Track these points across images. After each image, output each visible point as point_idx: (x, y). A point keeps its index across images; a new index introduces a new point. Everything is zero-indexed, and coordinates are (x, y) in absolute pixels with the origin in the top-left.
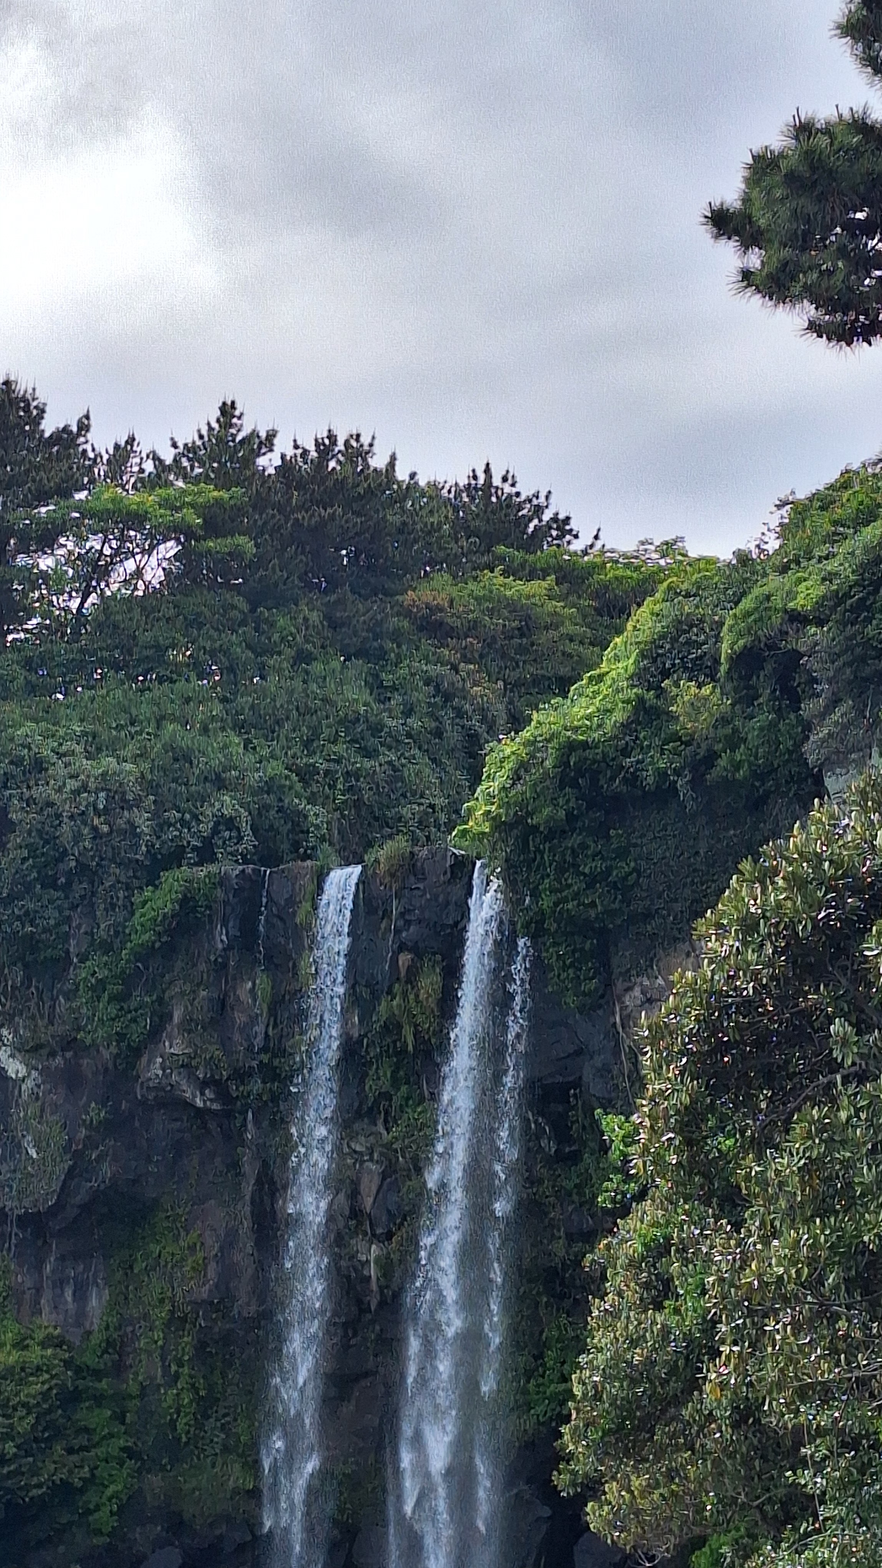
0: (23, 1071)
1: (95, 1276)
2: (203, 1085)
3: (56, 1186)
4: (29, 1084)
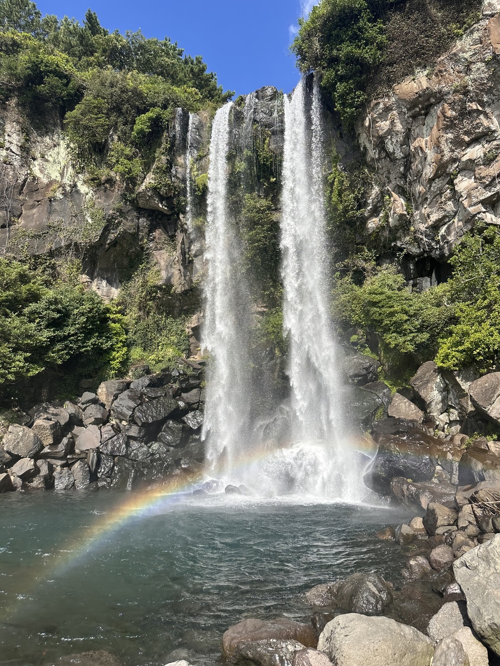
0: (87, 190)
1: (115, 280)
2: (162, 198)
3: (100, 233)
4: (90, 195)
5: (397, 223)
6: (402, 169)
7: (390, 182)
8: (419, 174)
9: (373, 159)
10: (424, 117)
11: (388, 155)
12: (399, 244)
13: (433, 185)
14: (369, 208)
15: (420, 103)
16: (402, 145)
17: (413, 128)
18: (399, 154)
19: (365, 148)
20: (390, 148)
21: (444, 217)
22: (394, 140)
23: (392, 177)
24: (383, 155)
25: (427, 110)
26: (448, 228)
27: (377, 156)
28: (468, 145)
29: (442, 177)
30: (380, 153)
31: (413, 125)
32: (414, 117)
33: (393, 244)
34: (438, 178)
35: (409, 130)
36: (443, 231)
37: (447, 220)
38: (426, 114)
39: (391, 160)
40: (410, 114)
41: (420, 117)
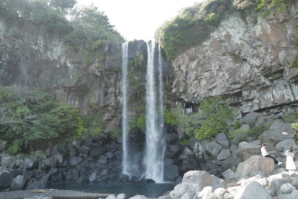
0: (70, 66)
4: (71, 68)
5: (182, 91)
6: (185, 75)
7: (181, 78)
8: (190, 78)
9: (176, 71)
11: (181, 70)
12: (182, 97)
13: (194, 82)
14: (173, 85)
15: (192, 58)
16: (185, 68)
17: (190, 64)
18: (184, 71)
19: (174, 67)
20: (182, 69)
22: (183, 67)
23: (181, 77)
24: (179, 70)
25: (194, 60)
26: (198, 95)
29: (197, 80)
30: (178, 69)
32: (190, 61)
33: (180, 97)
35: (188, 65)
36: (196, 95)
37: (197, 92)
38: (193, 61)
39: (182, 72)
40: (189, 60)
41: (192, 61)
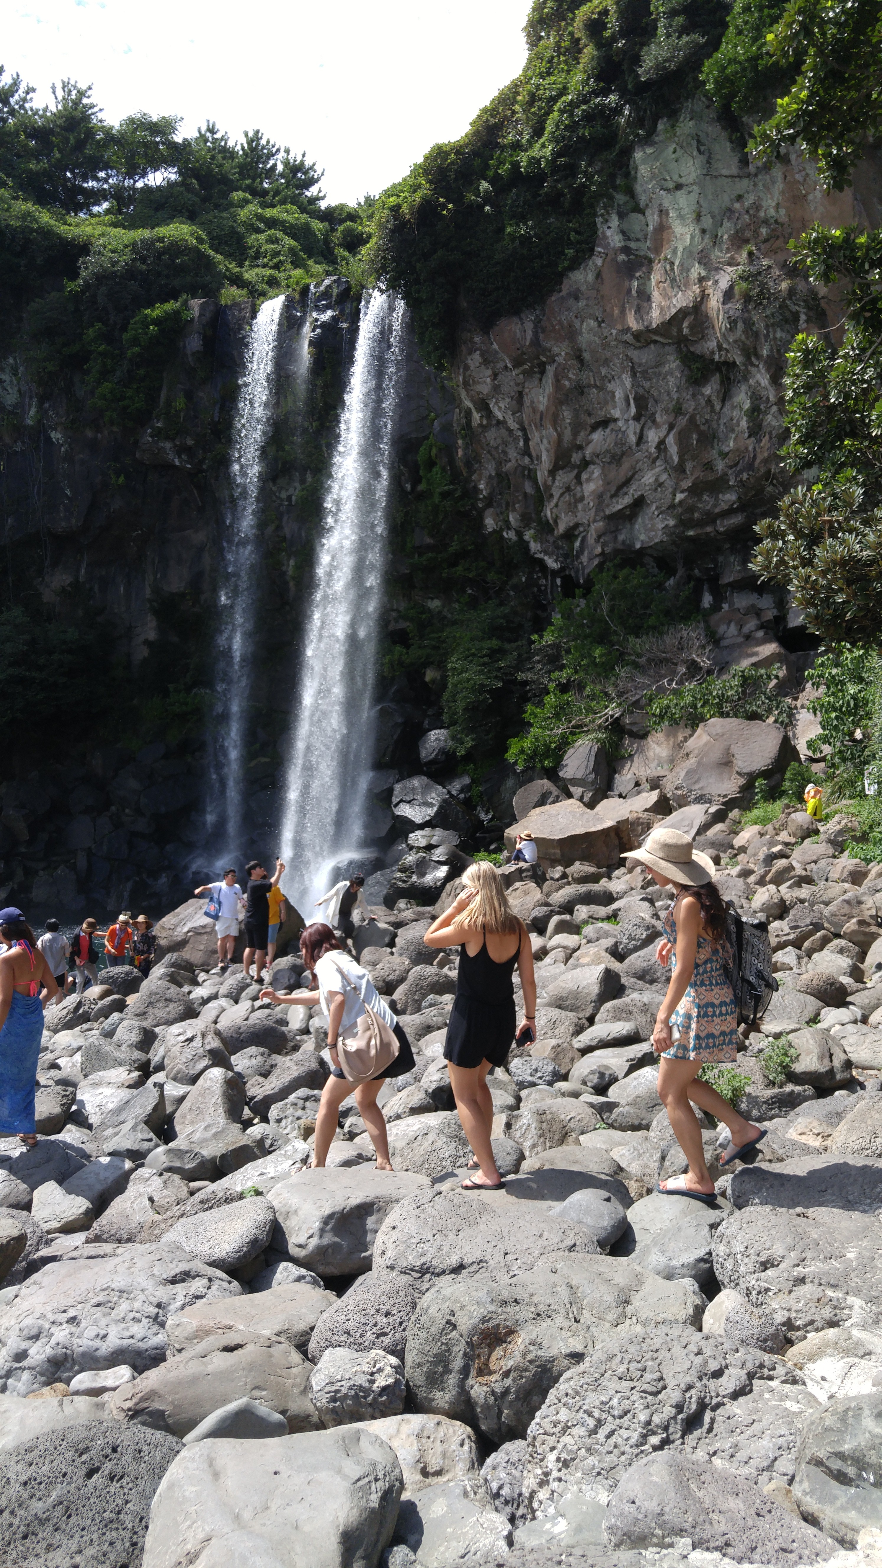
3: (83, 513)
4: (66, 447)
6: (521, 443)
8: (539, 458)
10: (538, 376)
11: (499, 423)
13: (558, 478)
16: (513, 413)
17: (527, 390)
18: (512, 424)
20: (499, 415)
21: (577, 526)
22: (502, 405)
23: (511, 452)
24: (493, 421)
25: (540, 368)
27: (485, 422)
28: (594, 428)
29: (567, 469)
30: (486, 417)
31: (527, 384)
32: (524, 375)
34: (562, 468)
35: (520, 394)
36: (576, 545)
37: (580, 530)
38: (542, 373)
39: (505, 431)
41: (533, 376)
